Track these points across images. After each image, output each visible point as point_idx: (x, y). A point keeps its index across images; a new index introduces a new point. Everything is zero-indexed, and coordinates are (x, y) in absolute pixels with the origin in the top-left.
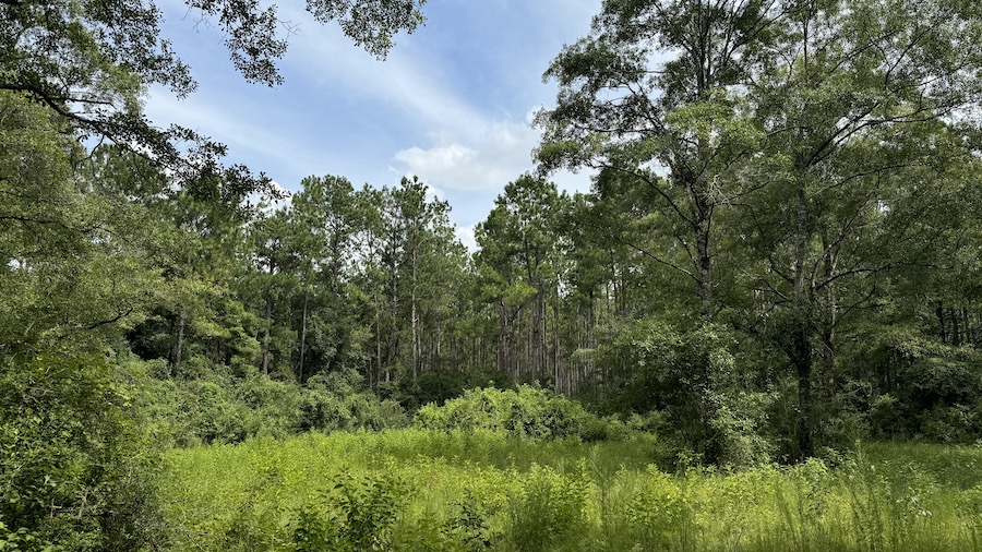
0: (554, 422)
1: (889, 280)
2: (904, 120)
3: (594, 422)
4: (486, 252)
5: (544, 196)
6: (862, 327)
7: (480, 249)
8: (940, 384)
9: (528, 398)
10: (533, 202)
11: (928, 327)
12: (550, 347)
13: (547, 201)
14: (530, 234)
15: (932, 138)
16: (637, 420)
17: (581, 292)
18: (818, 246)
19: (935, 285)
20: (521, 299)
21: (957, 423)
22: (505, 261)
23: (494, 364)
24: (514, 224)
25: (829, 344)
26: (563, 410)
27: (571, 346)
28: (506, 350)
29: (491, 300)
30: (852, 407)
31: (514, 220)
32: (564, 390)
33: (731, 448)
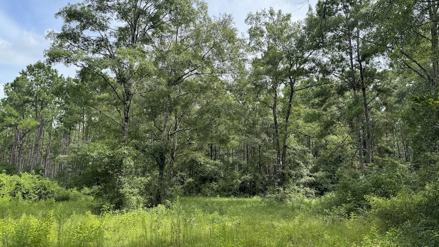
0: (40, 192)
1: (196, 134)
2: (208, 75)
3: (63, 191)
4: (10, 99)
5: (50, 75)
6: (186, 151)
7: (7, 97)
8: (209, 175)
9: (27, 180)
10: (43, 77)
11: (207, 153)
12: (44, 153)
13: (52, 78)
14: (39, 94)
15: (216, 84)
16: (86, 190)
17: (65, 126)
18: (174, 118)
19: (211, 138)
20: (30, 127)
21: (212, 189)
22: (22, 105)
23: (8, 161)
24: (30, 86)
25: (173, 158)
26: (47, 186)
27: (56, 153)
28: (17, 154)
29: (11, 126)
30: (178, 183)
31: (31, 85)
32: (49, 176)
33: (127, 202)
